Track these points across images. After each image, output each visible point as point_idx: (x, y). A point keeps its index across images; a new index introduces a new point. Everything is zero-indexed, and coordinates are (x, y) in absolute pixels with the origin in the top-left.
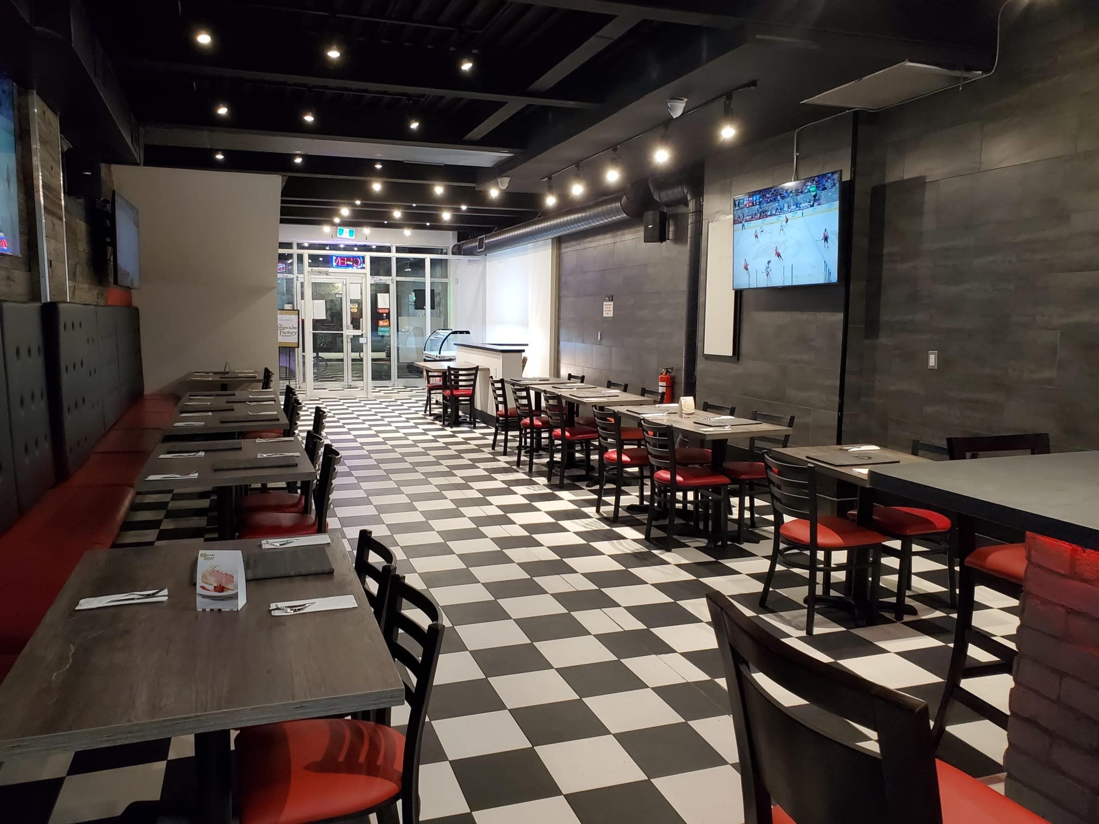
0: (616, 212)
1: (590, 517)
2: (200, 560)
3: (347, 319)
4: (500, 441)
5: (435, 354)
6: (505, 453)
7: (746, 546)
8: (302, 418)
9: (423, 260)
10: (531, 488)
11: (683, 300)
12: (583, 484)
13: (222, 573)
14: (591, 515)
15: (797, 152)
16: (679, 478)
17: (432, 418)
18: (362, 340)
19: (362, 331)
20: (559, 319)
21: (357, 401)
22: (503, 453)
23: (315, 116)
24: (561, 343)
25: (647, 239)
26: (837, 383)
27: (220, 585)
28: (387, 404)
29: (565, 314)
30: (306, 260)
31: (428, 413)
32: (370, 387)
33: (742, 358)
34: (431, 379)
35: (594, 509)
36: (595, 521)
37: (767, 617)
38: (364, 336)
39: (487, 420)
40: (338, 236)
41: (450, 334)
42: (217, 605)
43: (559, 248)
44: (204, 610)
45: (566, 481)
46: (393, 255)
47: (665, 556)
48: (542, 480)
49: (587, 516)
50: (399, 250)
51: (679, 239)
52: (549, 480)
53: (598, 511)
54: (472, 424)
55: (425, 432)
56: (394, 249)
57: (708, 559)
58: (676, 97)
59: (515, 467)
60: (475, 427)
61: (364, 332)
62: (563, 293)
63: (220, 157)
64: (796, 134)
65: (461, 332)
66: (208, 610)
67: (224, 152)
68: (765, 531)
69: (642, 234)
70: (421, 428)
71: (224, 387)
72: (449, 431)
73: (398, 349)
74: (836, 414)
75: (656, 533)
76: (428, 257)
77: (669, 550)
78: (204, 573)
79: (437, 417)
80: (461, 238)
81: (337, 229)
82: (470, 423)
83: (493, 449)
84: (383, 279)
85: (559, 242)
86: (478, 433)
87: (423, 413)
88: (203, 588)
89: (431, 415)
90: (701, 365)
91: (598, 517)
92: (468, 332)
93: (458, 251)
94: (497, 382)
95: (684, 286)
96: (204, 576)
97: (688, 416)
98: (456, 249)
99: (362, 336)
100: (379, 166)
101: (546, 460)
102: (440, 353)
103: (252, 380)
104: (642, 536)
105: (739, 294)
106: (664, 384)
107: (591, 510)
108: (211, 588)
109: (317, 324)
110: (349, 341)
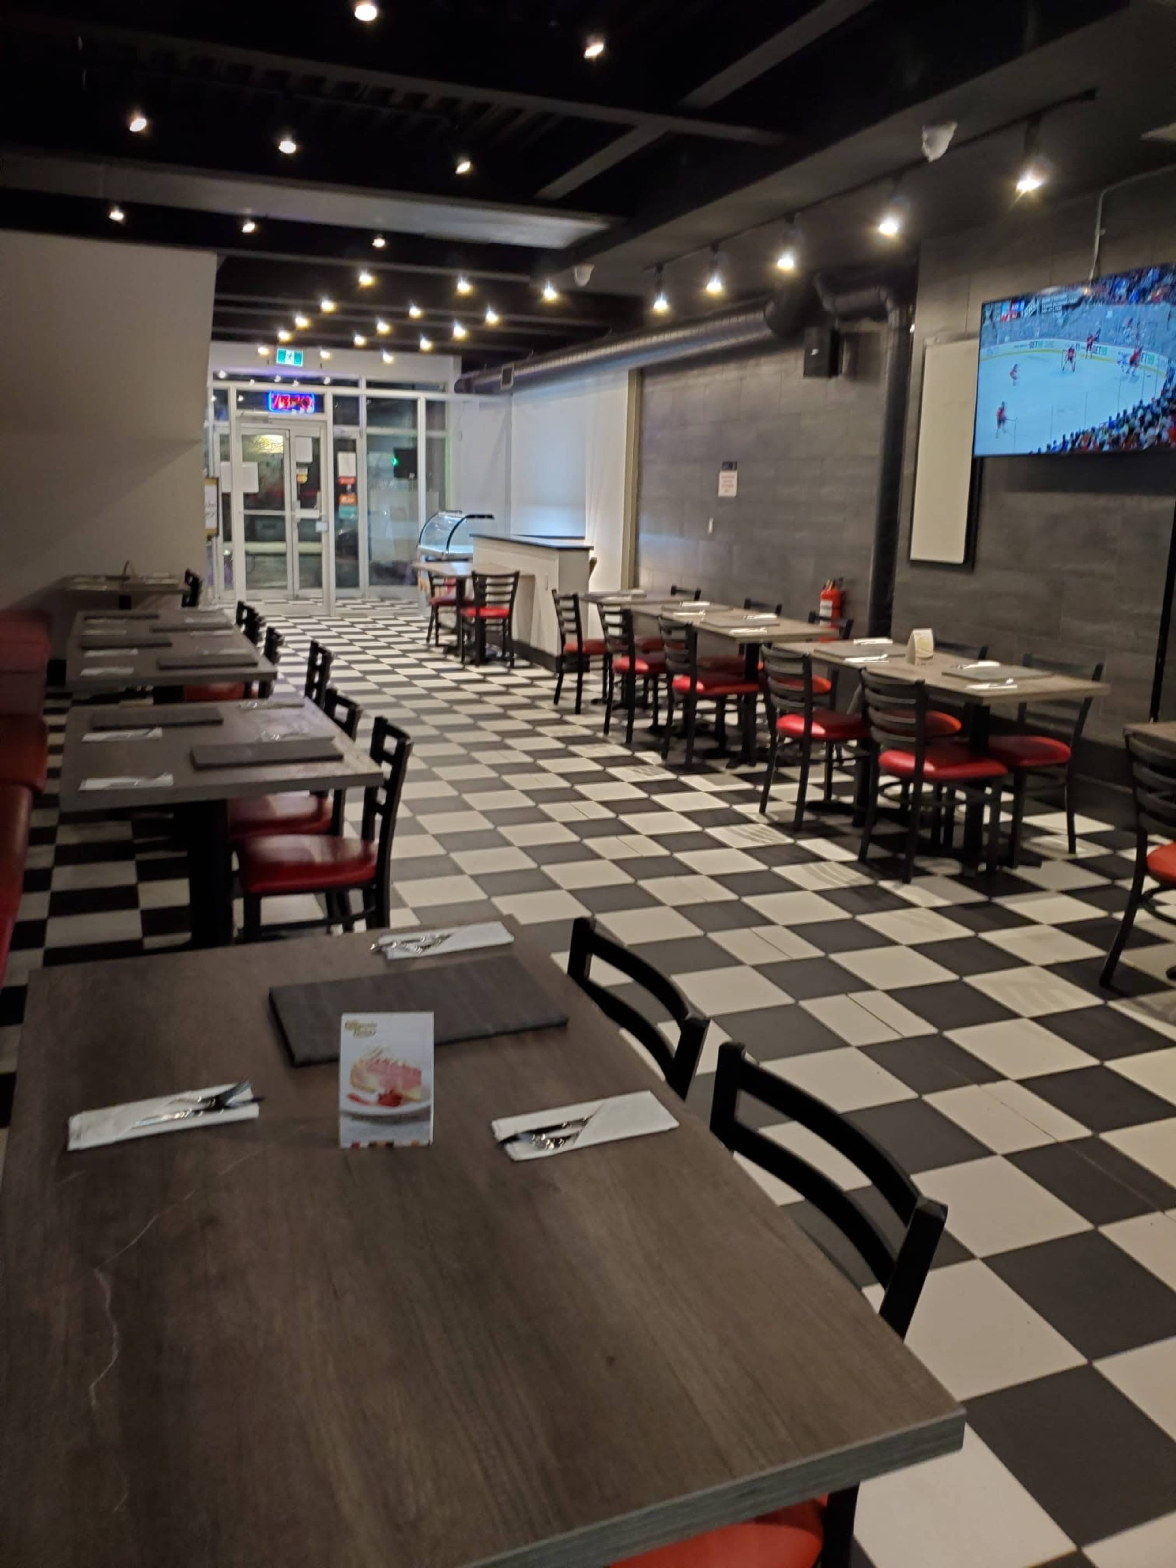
0: (756, 326)
1: (750, 821)
2: (346, 1036)
3: (291, 493)
4: (569, 690)
5: (439, 549)
6: (578, 711)
7: (1022, 872)
8: (283, 659)
9: (414, 403)
10: (640, 770)
11: (873, 472)
12: (721, 764)
13: (394, 1065)
14: (753, 817)
15: (1102, 227)
16: (928, 767)
17: (441, 650)
18: (320, 527)
19: (321, 511)
20: (638, 497)
21: (314, 620)
22: (574, 711)
23: (297, 140)
24: (643, 537)
25: (808, 372)
26: (1159, 610)
27: (391, 1092)
28: (362, 626)
29: (648, 490)
30: (233, 400)
31: (433, 642)
32: (333, 598)
33: (979, 566)
34: (437, 590)
35: (756, 807)
36: (763, 829)
37: (1123, 1005)
38: (323, 519)
39: (536, 657)
40: (278, 361)
41: (462, 520)
42: (384, 1135)
43: (641, 385)
44: (355, 1146)
45: (695, 760)
46: (363, 392)
47: (904, 892)
48: (651, 757)
49: (745, 820)
50: (370, 385)
51: (859, 372)
52: (664, 757)
53: (762, 811)
54: (508, 661)
55: (438, 674)
56: (363, 384)
57: (975, 897)
58: (938, 121)
59: (601, 735)
60: (512, 666)
61: (323, 513)
62: (647, 456)
63: (117, 215)
64: (1102, 195)
65: (482, 517)
66: (364, 1144)
67: (124, 207)
68: (1039, 845)
69: (801, 363)
70: (429, 668)
71: (124, 602)
72: (474, 672)
73: (370, 539)
74: (1152, 660)
75: (875, 851)
76: (422, 397)
77: (906, 881)
78: (355, 1066)
79: (449, 649)
80: (467, 367)
81: (276, 350)
82: (503, 660)
83: (556, 702)
84: (349, 431)
85: (641, 375)
86: (520, 676)
87: (424, 642)
88: (354, 1098)
89: (438, 645)
90: (902, 575)
91: (766, 821)
92: (490, 517)
93: (465, 387)
94: (566, 598)
95: (874, 448)
96: (356, 1074)
97: (924, 662)
98: (462, 386)
99: (320, 519)
100: (379, 243)
101: (649, 723)
102: (447, 548)
103: (171, 590)
104: (852, 857)
105: (978, 464)
106: (829, 603)
107: (751, 809)
108: (373, 1098)
109: (250, 500)
110: (295, 525)
